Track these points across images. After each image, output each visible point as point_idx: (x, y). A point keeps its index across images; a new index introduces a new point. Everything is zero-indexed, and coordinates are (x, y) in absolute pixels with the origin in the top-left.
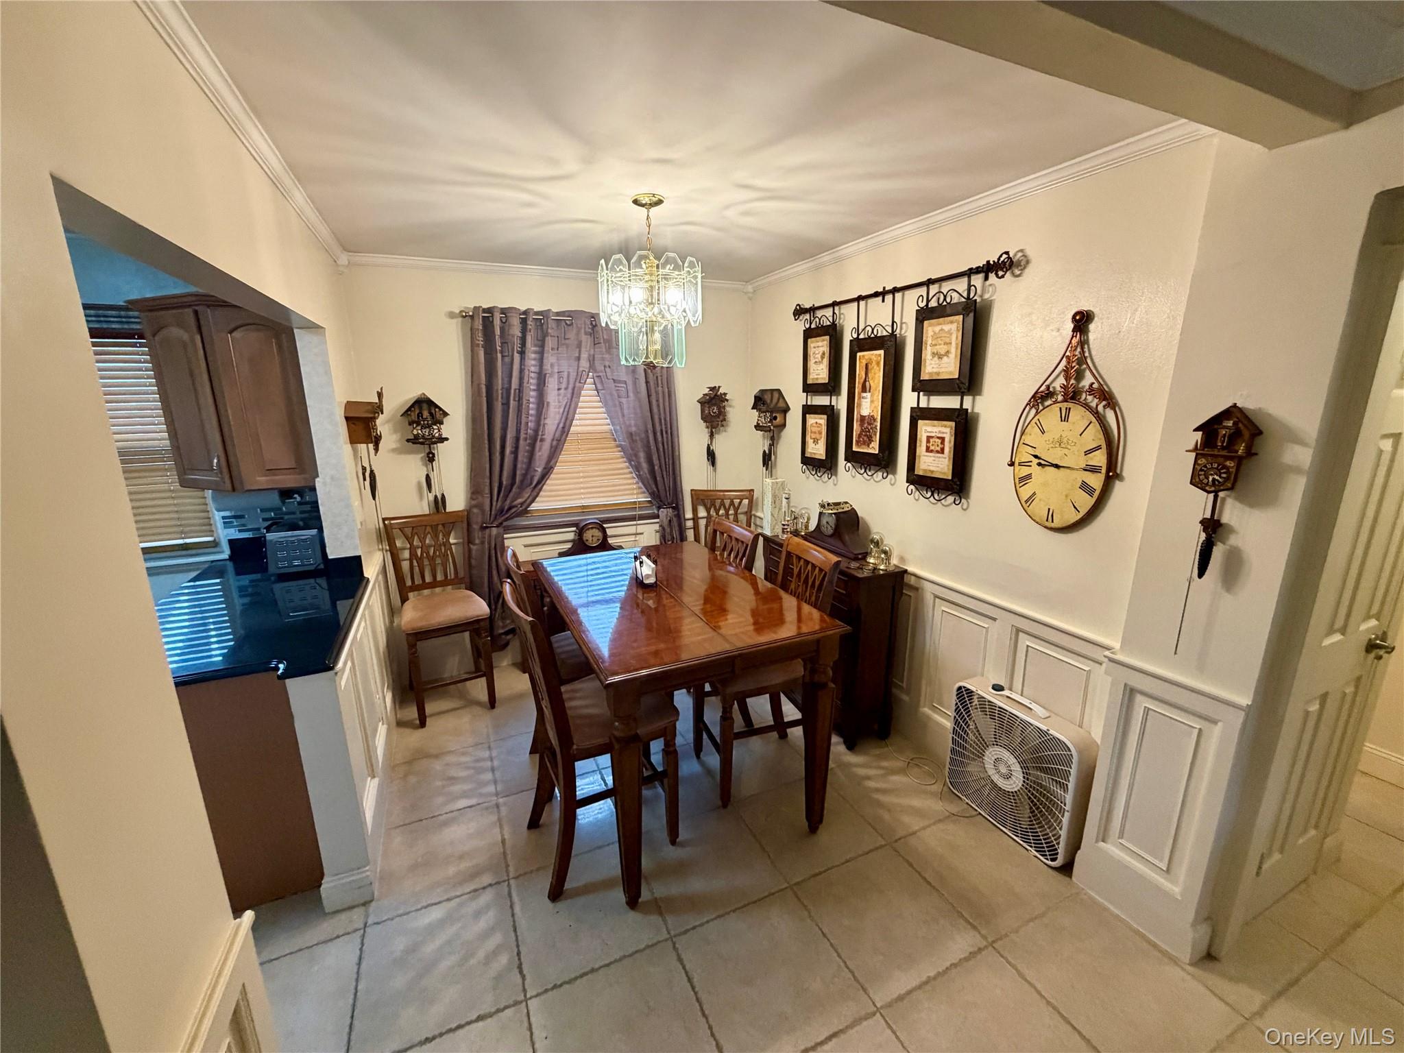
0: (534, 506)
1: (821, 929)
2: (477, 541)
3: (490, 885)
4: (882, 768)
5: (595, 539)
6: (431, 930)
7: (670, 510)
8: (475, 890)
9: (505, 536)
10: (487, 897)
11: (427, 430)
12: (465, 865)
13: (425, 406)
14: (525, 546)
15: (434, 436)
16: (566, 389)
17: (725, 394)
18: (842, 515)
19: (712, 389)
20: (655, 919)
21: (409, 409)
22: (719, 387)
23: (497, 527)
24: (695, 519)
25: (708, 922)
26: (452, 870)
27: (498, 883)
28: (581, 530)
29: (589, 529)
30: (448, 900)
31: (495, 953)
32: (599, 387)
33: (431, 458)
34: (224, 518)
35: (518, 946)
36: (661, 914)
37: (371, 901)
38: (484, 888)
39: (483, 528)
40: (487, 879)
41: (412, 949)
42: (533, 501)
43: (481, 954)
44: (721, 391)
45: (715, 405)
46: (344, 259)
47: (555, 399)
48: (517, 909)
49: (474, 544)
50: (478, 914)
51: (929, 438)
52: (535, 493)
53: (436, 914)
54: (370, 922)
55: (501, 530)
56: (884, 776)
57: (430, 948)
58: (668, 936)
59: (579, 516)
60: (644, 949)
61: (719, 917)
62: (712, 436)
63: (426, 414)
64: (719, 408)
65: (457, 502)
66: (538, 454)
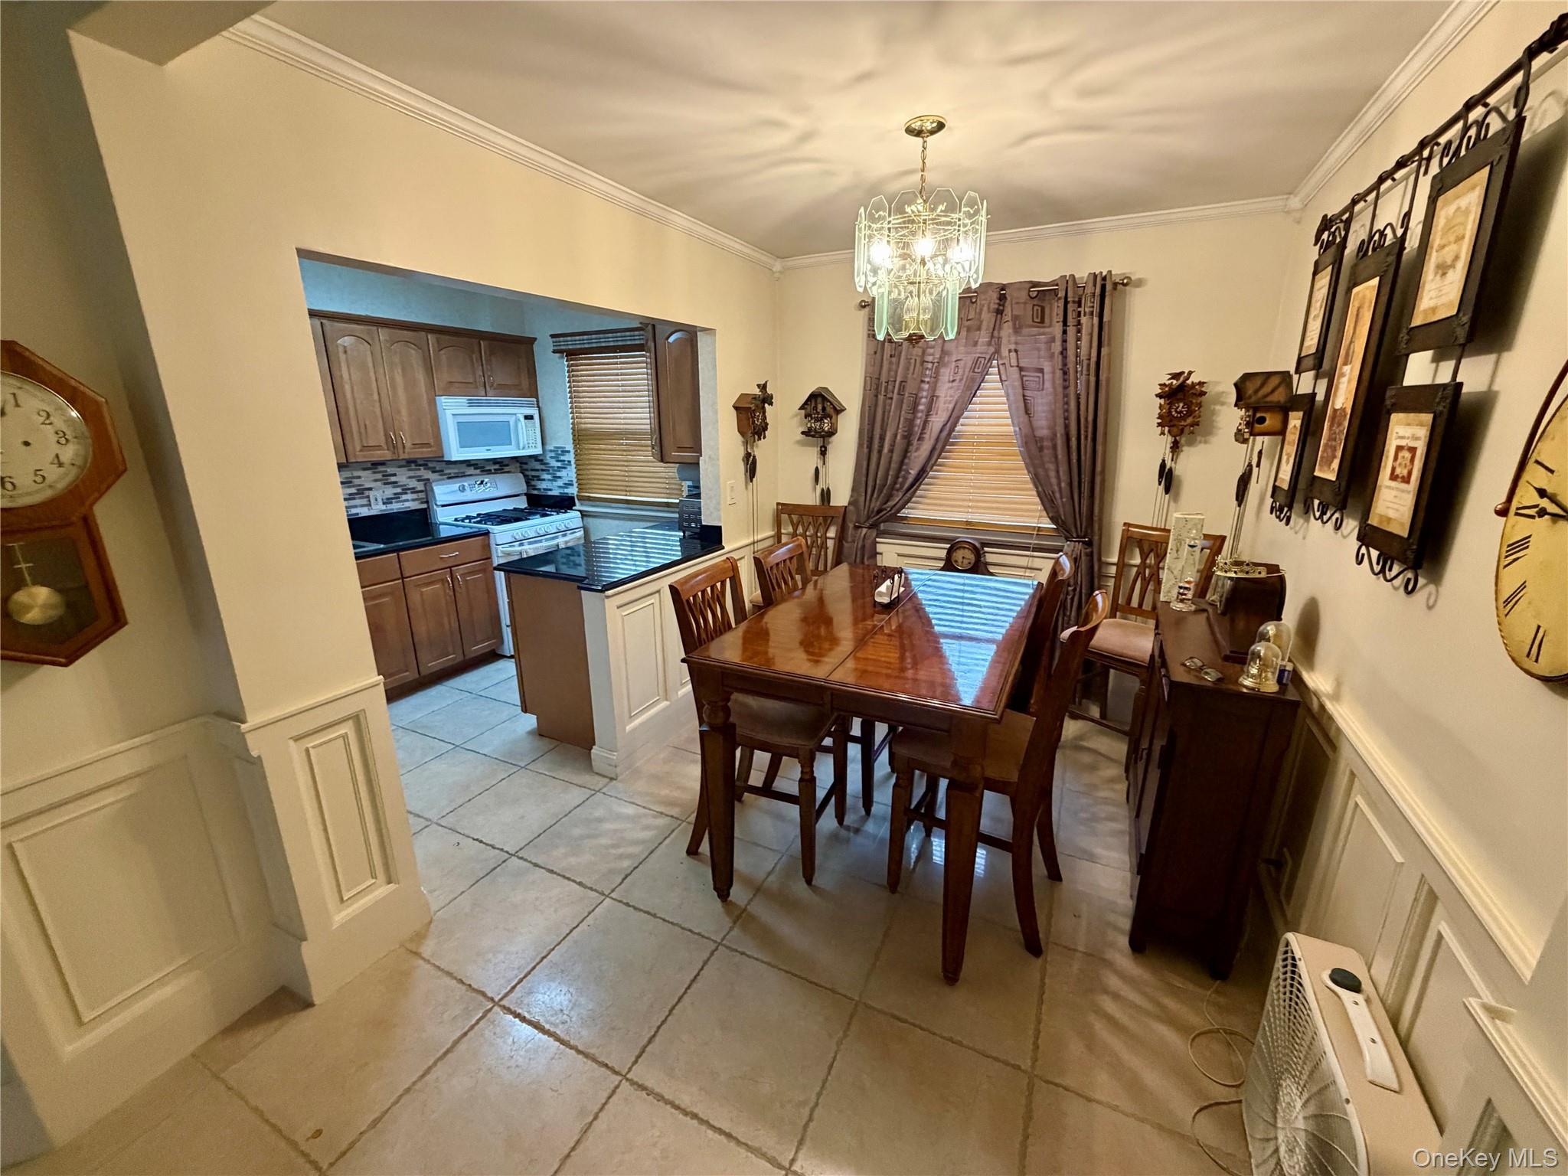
0: (904, 513)
1: (834, 1059)
2: (850, 539)
3: (672, 816)
4: (1158, 1004)
5: (966, 561)
6: (619, 817)
7: (1080, 546)
8: (662, 813)
9: (878, 540)
10: (662, 821)
11: (818, 424)
12: (676, 794)
13: (819, 400)
14: (899, 555)
15: (823, 430)
16: (961, 380)
17: (1201, 384)
18: (1242, 582)
19: (1175, 376)
20: (727, 922)
21: (806, 403)
22: (1190, 373)
23: (869, 528)
24: (1122, 565)
25: (757, 959)
26: (665, 792)
27: (677, 818)
28: (954, 546)
29: (960, 548)
30: (644, 807)
31: (629, 856)
32: (1004, 378)
33: (823, 453)
34: (689, 486)
35: (641, 863)
36: (735, 922)
37: (616, 780)
38: (667, 815)
39: (857, 528)
40: (675, 811)
41: (600, 820)
42: (903, 507)
43: (621, 850)
44: (1194, 379)
45: (1179, 400)
46: (778, 266)
47: (947, 394)
48: (667, 841)
49: (847, 542)
50: (647, 828)
51: (1399, 448)
52: (906, 498)
53: (630, 810)
54: (603, 791)
55: (874, 533)
56: (1148, 1013)
57: (608, 826)
58: (719, 941)
59: (952, 532)
60: (695, 933)
61: (769, 964)
62: (1175, 447)
63: (820, 407)
64: (1188, 405)
65: (841, 497)
66: (913, 455)
